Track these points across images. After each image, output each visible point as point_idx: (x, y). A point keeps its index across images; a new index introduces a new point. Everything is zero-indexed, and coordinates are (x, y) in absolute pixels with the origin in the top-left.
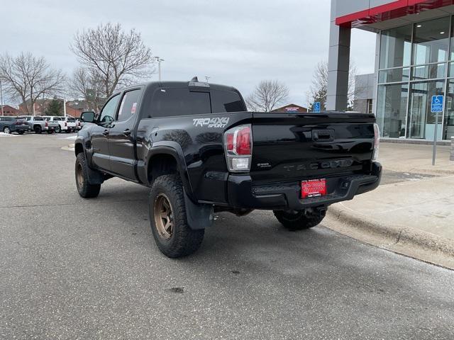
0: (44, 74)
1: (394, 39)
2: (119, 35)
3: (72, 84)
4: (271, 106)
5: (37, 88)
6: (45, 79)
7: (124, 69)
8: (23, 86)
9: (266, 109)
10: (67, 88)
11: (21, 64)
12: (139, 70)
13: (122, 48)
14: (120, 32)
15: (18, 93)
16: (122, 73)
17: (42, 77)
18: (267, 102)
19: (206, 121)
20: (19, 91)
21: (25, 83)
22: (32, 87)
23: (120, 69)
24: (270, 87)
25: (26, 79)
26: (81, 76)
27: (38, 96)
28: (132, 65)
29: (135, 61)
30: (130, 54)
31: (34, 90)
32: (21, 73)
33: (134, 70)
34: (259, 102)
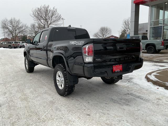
0: (20, 25)
1: (156, 9)
2: (49, 9)
3: (30, 29)
4: (105, 36)
5: (18, 31)
6: (20, 28)
7: (51, 23)
8: (12, 30)
9: (103, 37)
10: (28, 31)
11: (11, 22)
12: (56, 23)
13: (50, 14)
14: (49, 8)
15: (10, 33)
16: (50, 24)
17: (19, 27)
18: (103, 35)
19: (75, 43)
20: (11, 32)
21: (13, 29)
22: (15, 31)
23: (49, 23)
24: (104, 29)
25: (13, 28)
26: (33, 26)
27: (18, 34)
28: (54, 21)
29: (55, 19)
30: (53, 17)
31: (16, 32)
32: (11, 26)
33: (55, 23)
34: (100, 35)
